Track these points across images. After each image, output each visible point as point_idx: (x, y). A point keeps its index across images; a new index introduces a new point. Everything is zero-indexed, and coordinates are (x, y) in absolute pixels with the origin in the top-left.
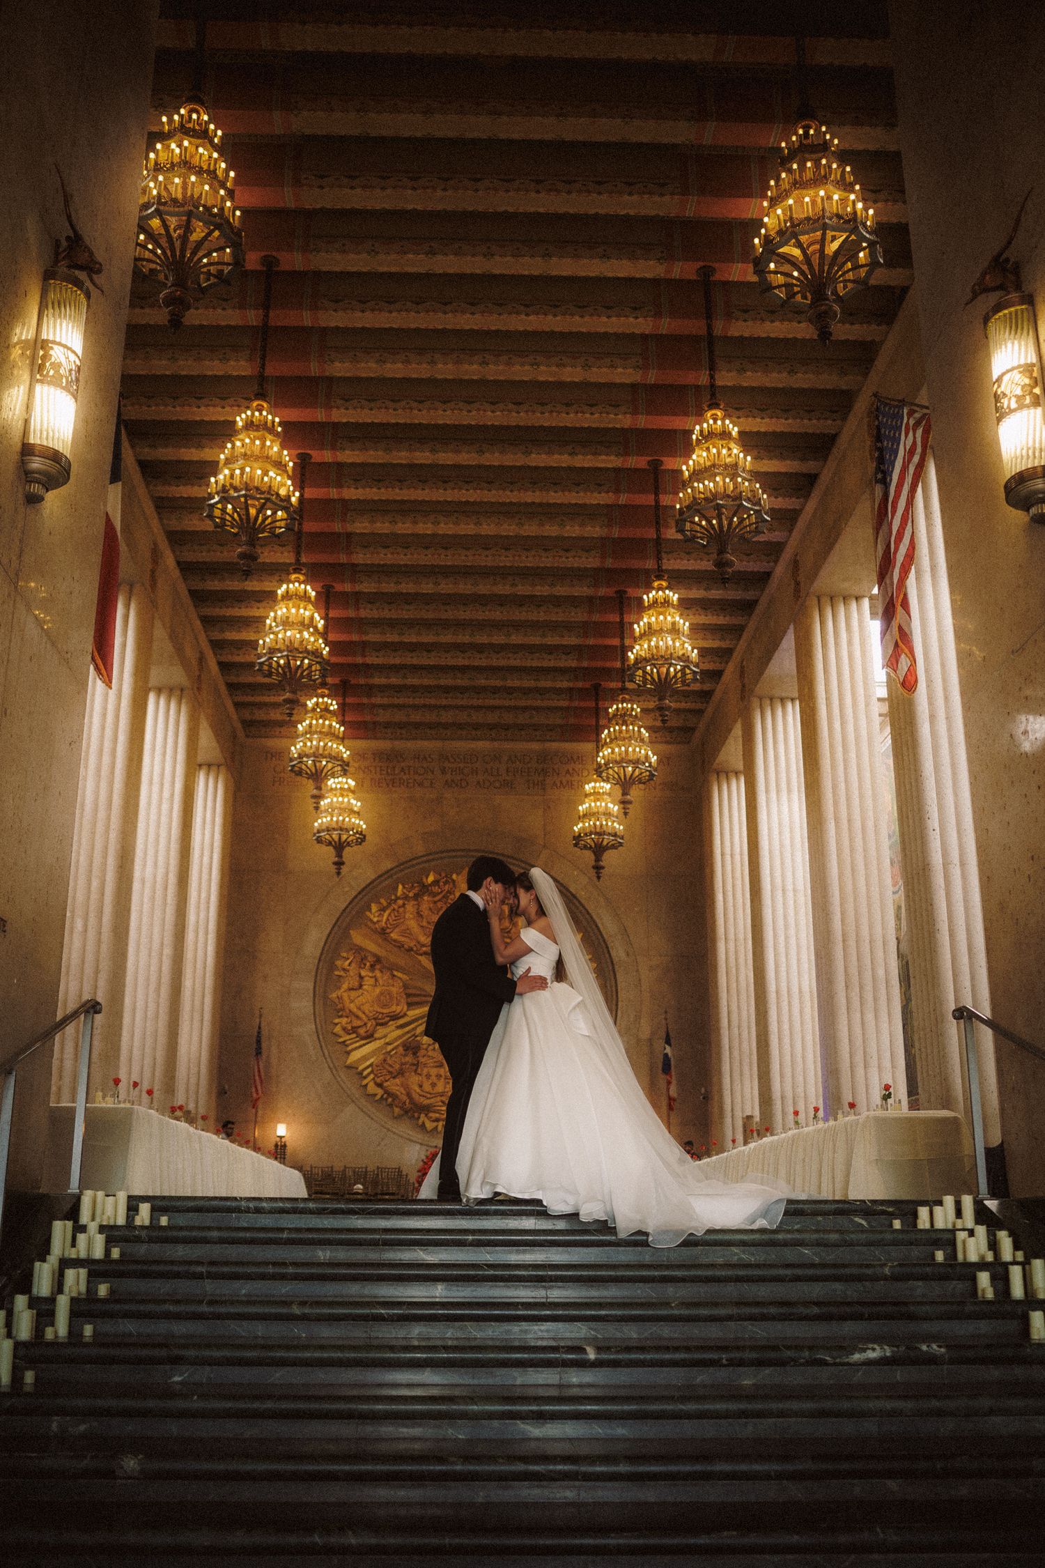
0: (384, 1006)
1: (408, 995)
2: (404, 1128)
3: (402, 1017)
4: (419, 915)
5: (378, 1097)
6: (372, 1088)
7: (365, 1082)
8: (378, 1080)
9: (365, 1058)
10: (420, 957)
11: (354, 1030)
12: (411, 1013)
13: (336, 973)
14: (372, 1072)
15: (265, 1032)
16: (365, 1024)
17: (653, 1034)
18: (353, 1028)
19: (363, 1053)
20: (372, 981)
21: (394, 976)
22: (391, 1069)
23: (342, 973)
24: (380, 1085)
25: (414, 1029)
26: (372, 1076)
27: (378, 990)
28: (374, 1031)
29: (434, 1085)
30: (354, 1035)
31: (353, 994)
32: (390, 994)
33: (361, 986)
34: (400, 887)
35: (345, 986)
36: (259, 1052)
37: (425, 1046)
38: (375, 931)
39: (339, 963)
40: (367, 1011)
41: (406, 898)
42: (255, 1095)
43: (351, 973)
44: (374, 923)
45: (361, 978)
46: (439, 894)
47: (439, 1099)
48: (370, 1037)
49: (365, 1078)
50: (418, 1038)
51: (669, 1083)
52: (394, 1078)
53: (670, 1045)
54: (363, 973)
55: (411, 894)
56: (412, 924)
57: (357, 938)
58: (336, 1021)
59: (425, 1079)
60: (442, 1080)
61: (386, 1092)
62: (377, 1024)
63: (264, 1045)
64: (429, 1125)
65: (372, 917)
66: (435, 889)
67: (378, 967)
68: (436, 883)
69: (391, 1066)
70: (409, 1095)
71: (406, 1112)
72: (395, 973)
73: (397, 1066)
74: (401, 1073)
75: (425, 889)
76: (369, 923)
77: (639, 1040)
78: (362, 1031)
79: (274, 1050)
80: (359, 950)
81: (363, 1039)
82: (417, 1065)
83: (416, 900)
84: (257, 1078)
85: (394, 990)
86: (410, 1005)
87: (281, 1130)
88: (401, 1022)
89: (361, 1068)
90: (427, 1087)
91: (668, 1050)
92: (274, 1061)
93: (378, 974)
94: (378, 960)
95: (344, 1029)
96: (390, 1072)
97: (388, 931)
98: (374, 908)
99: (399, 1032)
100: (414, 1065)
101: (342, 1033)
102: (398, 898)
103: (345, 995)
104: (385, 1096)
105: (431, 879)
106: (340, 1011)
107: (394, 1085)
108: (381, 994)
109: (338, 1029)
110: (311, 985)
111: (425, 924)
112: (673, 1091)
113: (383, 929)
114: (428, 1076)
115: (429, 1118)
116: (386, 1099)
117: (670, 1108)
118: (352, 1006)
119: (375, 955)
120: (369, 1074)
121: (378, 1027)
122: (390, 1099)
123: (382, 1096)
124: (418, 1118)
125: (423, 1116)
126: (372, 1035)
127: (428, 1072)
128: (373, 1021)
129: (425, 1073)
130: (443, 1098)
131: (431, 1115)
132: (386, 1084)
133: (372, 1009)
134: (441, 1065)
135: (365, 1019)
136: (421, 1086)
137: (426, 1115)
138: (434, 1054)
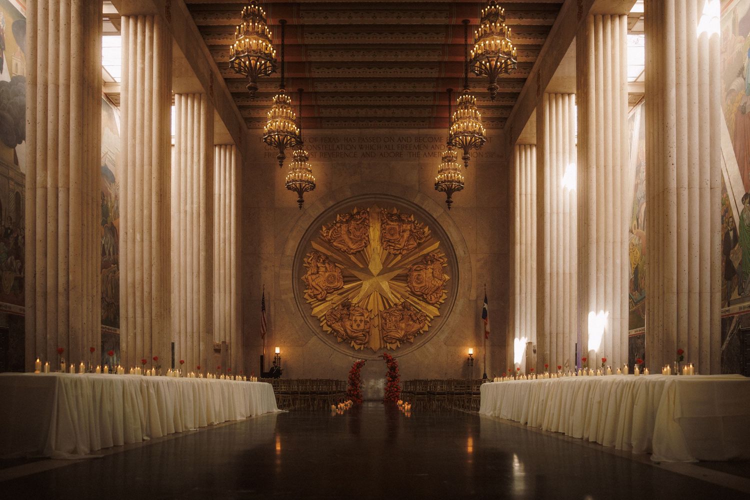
0: (332, 283)
1: (344, 277)
2: (343, 349)
3: (340, 289)
4: (349, 232)
5: (329, 332)
6: (326, 328)
7: (321, 324)
8: (329, 323)
9: (321, 311)
10: (350, 256)
11: (315, 296)
12: (345, 287)
13: (304, 265)
14: (325, 319)
15: (266, 298)
16: (321, 293)
17: (477, 297)
18: (314, 295)
19: (320, 309)
20: (324, 269)
21: (336, 266)
22: (335, 317)
23: (307, 265)
24: (330, 326)
25: (348, 295)
26: (325, 321)
27: (327, 274)
28: (326, 297)
29: (358, 326)
30: (315, 299)
31: (314, 277)
32: (334, 276)
33: (318, 272)
34: (338, 216)
35: (309, 273)
36: (263, 309)
37: (353, 305)
38: (325, 241)
39: (305, 259)
40: (321, 286)
41: (342, 222)
42: (262, 332)
43: (313, 265)
44: (324, 237)
45: (318, 267)
46: (360, 219)
47: (361, 333)
48: (324, 300)
49: (322, 322)
50: (350, 300)
51: (486, 324)
52: (337, 322)
53: (487, 303)
54: (319, 265)
55: (344, 220)
56: (345, 237)
57: (315, 246)
58: (305, 291)
59: (354, 322)
60: (363, 323)
61: (333, 329)
62: (328, 293)
63: (266, 304)
64: (357, 347)
65: (323, 233)
66: (358, 217)
67: (327, 261)
68: (358, 213)
69: (335, 316)
70: (345, 331)
71: (344, 340)
72: (337, 264)
73: (339, 316)
74: (341, 319)
75: (352, 217)
76: (321, 237)
77: (470, 301)
78: (319, 297)
79: (272, 308)
80: (317, 252)
81: (320, 301)
82: (349, 315)
83: (347, 223)
84: (263, 323)
85: (336, 274)
86: (345, 282)
87: (277, 350)
88: (340, 291)
89: (319, 317)
90: (355, 327)
91: (486, 306)
92: (272, 313)
93: (327, 265)
94: (327, 257)
95: (310, 295)
96: (335, 319)
97: (332, 241)
98: (324, 229)
99: (340, 297)
101: (308, 298)
102: (337, 222)
103: (310, 278)
104: (333, 331)
105: (355, 211)
106: (307, 286)
107: (337, 326)
108: (329, 276)
109: (306, 296)
110: (290, 272)
111: (352, 237)
112: (488, 328)
113: (329, 240)
114: (356, 321)
115: (357, 343)
116: (333, 333)
117: (486, 337)
118: (314, 284)
119: (324, 254)
120: (324, 320)
121: (328, 295)
122: (335, 333)
123: (331, 332)
124: (351, 343)
125: (353, 342)
126: (324, 299)
127: (355, 319)
128: (325, 291)
129: (354, 319)
130: (364, 333)
131: (358, 341)
132: (333, 325)
133: (324, 285)
134: (363, 315)
135: (321, 290)
136: (352, 326)
137: (355, 342)
138: (358, 309)
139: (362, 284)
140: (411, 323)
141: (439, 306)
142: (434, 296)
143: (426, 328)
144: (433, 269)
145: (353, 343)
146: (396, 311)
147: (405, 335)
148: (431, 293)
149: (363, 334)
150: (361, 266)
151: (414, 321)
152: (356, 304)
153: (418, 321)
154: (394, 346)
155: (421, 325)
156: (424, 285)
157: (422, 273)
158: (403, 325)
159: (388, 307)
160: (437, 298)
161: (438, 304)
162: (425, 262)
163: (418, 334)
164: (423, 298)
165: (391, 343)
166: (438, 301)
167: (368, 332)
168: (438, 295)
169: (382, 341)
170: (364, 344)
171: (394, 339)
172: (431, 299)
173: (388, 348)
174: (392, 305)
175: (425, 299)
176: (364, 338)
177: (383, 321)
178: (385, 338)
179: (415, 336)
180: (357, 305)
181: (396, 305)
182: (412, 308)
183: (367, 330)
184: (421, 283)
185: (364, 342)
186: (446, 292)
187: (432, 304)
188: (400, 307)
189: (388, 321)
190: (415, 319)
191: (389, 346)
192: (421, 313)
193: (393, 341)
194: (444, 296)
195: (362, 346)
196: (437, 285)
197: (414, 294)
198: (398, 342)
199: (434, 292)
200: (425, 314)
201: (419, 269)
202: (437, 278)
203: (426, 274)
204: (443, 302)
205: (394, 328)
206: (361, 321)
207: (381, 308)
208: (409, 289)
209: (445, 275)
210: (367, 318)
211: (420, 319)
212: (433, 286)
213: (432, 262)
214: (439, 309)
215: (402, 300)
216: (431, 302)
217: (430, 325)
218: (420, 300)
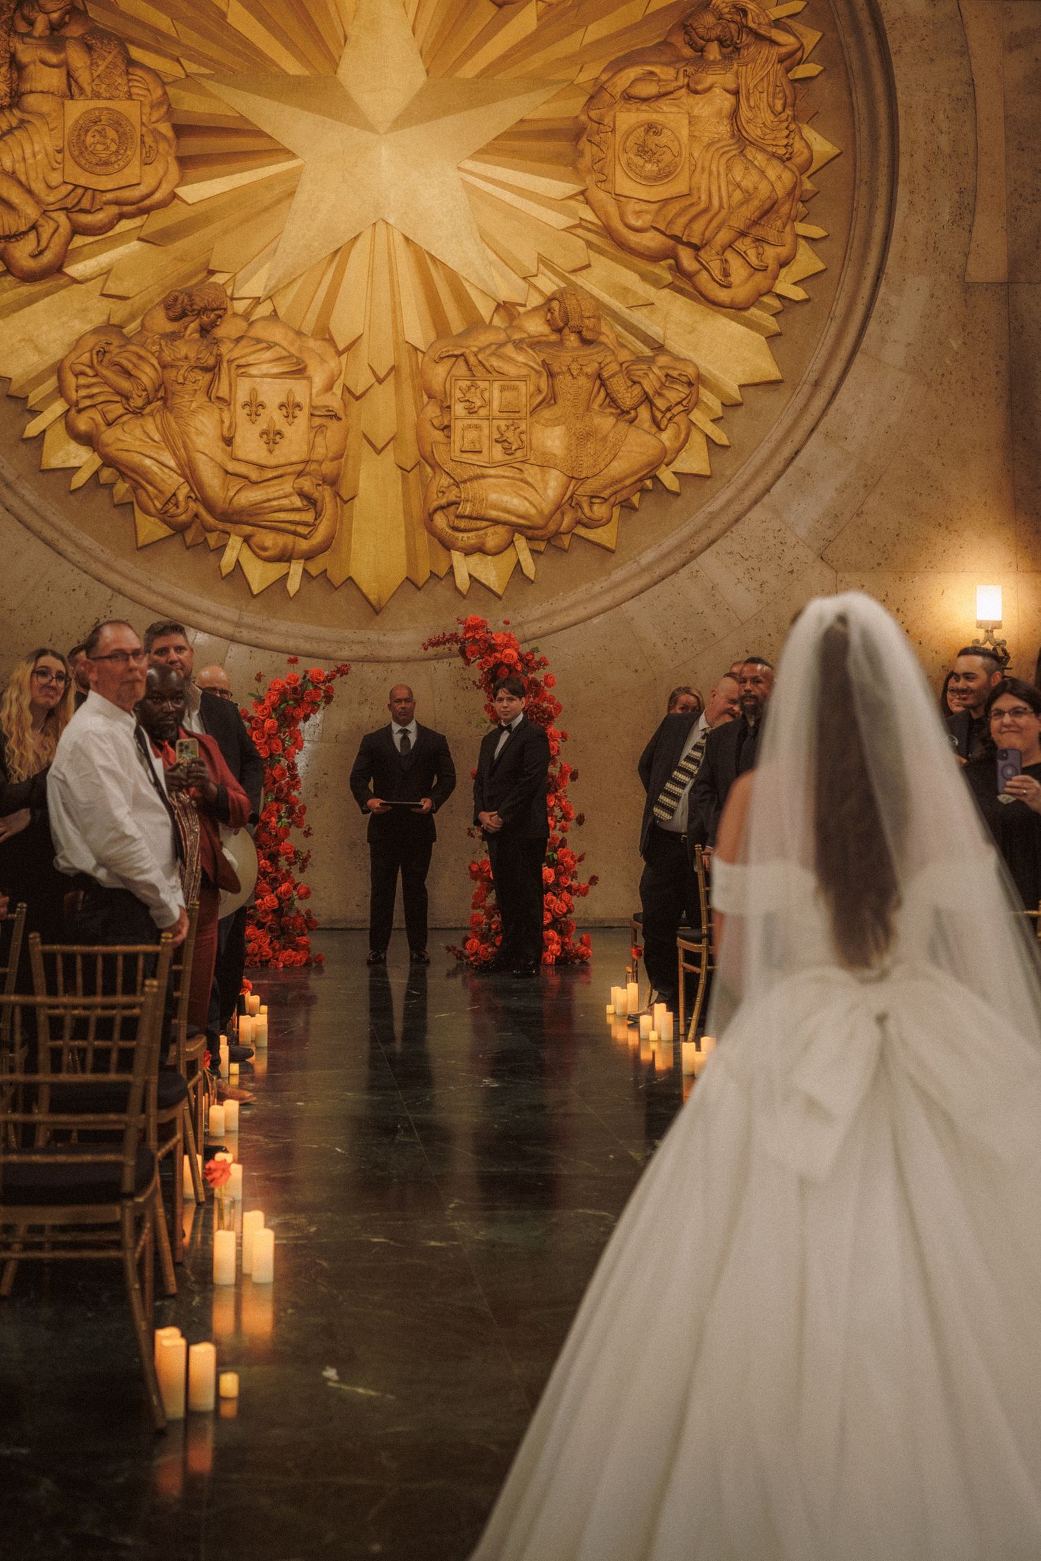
5: (81, 477)
6: (62, 450)
7: (33, 428)
12: (192, 192)
14: (61, 391)
22: (125, 384)
24: (88, 440)
25: (211, 243)
26: (58, 406)
29: (272, 437)
37: (240, 306)
40: (39, 187)
49: (36, 411)
50: (219, 279)
52: (138, 413)
62: (77, 230)
64: (259, 575)
67: (75, 30)
69: (127, 374)
70: (189, 472)
72: (136, 53)
73: (147, 375)
77: (968, 288)
81: (29, 277)
86: (190, 164)
88: (159, 221)
89: (20, 379)
96: (126, 397)
99: (154, 256)
100: (206, 369)
114: (255, 407)
115: (259, 552)
116: (109, 486)
120: (48, 400)
121: (79, 241)
122: (122, 488)
123: (96, 474)
124: (220, 550)
125: (235, 542)
126: (56, 270)
127: (254, 392)
128: (62, 218)
129: (242, 396)
130: (306, 484)
131: (269, 540)
132: (108, 435)
133: (55, 179)
134: (299, 371)
135: (31, 211)
136: (229, 441)
137: (247, 539)
138: (276, 334)
139: (295, 175)
140: (605, 422)
141: (772, 324)
142: (742, 256)
143: (694, 460)
144: (736, 93)
145: (234, 550)
146: (509, 350)
147: (569, 502)
148: (724, 236)
149: (302, 494)
150: (292, 67)
151: (624, 414)
152: (257, 301)
153: (644, 413)
154: (492, 572)
155: (666, 437)
156: (678, 186)
157: (671, 115)
158: (553, 439)
159: (457, 325)
160: (765, 269)
161: (765, 307)
162: (687, 52)
163: (643, 490)
164: (678, 269)
165: (480, 550)
166: (769, 292)
167: (333, 482)
168: (771, 253)
169: (423, 539)
170: (309, 556)
171: (496, 522)
172: (726, 274)
173: (462, 581)
174: (485, 309)
175: (689, 276)
176: (309, 517)
177: (432, 411)
178: (440, 521)
179: (627, 506)
180: (264, 310)
181: (505, 308)
182: (609, 331)
183: (328, 468)
184: (665, 175)
185: (304, 545)
186: (817, 232)
187: (736, 309)
188: (536, 326)
189: (459, 409)
190: (627, 397)
191: (464, 567)
192: (663, 360)
193: (493, 538)
194: (807, 261)
195: (296, 568)
196: (764, 189)
197: (622, 245)
198: (521, 543)
199: (742, 234)
200: (690, 371)
201: (650, 89)
202: (763, 150)
203: (693, 120)
204: (798, 294)
205: (498, 453)
206: (289, 408)
207: (416, 330)
208: (589, 216)
209: (810, 133)
210: (329, 387)
211: (660, 403)
212: (738, 196)
213: (731, 49)
214: (772, 338)
215: (548, 284)
216: (723, 295)
217: (720, 437)
218: (656, 283)
